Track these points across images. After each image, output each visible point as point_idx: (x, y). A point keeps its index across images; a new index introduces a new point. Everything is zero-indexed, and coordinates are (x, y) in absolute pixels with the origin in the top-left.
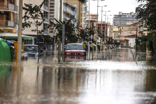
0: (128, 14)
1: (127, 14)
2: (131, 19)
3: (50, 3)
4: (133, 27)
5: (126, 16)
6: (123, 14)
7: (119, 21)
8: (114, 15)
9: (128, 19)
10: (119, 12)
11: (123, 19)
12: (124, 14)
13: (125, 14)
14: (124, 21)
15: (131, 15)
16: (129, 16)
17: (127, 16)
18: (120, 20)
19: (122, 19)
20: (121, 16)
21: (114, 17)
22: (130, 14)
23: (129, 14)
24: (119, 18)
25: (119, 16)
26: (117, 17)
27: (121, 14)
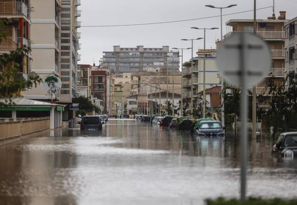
0: (132, 49)
1: (129, 50)
2: (138, 60)
3: (62, 34)
4: (162, 76)
5: (128, 53)
6: (122, 49)
7: (114, 64)
8: (103, 52)
9: (131, 60)
10: (115, 47)
11: (122, 59)
12: (124, 50)
13: (127, 49)
14: (125, 63)
15: (138, 52)
16: (134, 53)
17: (131, 54)
18: (116, 63)
19: (120, 59)
20: (118, 53)
21: (104, 57)
22: (137, 49)
23: (134, 50)
24: (115, 58)
25: (113, 53)
26: (111, 55)
27: (118, 50)
